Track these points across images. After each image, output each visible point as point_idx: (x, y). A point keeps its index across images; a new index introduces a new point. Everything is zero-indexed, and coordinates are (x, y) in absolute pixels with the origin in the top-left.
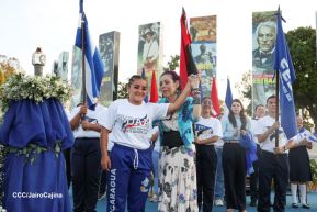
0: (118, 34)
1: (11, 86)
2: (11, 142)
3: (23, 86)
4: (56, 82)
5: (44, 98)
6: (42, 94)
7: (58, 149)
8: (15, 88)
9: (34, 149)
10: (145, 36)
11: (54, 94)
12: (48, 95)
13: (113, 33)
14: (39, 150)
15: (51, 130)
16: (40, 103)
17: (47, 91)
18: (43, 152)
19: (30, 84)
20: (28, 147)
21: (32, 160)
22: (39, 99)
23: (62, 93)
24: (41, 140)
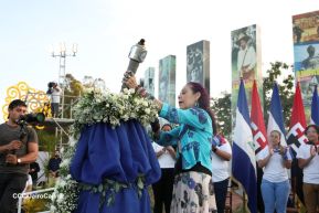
0: (208, 43)
1: (82, 108)
2: (83, 177)
3: (96, 106)
4: (136, 100)
5: (122, 121)
6: (118, 116)
7: (141, 185)
8: (87, 110)
9: (111, 186)
10: (238, 43)
11: (134, 116)
12: (126, 117)
13: (202, 42)
14: (118, 187)
15: (131, 161)
16: (117, 126)
17: (125, 112)
18: (122, 190)
19: (104, 103)
20: (104, 183)
21: (109, 201)
22: (115, 122)
23: (144, 113)
24: (119, 174)
